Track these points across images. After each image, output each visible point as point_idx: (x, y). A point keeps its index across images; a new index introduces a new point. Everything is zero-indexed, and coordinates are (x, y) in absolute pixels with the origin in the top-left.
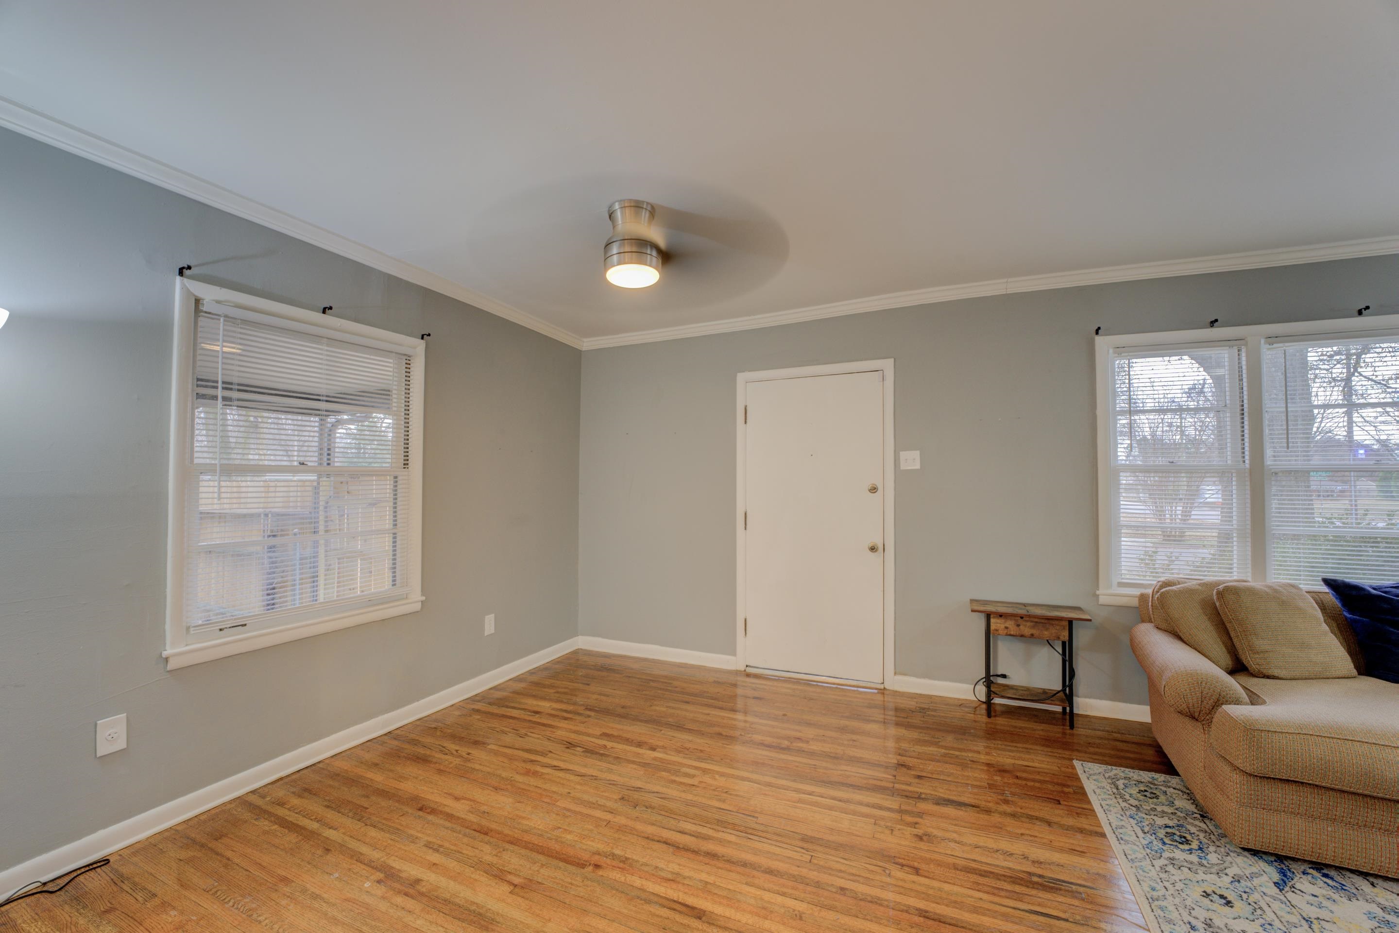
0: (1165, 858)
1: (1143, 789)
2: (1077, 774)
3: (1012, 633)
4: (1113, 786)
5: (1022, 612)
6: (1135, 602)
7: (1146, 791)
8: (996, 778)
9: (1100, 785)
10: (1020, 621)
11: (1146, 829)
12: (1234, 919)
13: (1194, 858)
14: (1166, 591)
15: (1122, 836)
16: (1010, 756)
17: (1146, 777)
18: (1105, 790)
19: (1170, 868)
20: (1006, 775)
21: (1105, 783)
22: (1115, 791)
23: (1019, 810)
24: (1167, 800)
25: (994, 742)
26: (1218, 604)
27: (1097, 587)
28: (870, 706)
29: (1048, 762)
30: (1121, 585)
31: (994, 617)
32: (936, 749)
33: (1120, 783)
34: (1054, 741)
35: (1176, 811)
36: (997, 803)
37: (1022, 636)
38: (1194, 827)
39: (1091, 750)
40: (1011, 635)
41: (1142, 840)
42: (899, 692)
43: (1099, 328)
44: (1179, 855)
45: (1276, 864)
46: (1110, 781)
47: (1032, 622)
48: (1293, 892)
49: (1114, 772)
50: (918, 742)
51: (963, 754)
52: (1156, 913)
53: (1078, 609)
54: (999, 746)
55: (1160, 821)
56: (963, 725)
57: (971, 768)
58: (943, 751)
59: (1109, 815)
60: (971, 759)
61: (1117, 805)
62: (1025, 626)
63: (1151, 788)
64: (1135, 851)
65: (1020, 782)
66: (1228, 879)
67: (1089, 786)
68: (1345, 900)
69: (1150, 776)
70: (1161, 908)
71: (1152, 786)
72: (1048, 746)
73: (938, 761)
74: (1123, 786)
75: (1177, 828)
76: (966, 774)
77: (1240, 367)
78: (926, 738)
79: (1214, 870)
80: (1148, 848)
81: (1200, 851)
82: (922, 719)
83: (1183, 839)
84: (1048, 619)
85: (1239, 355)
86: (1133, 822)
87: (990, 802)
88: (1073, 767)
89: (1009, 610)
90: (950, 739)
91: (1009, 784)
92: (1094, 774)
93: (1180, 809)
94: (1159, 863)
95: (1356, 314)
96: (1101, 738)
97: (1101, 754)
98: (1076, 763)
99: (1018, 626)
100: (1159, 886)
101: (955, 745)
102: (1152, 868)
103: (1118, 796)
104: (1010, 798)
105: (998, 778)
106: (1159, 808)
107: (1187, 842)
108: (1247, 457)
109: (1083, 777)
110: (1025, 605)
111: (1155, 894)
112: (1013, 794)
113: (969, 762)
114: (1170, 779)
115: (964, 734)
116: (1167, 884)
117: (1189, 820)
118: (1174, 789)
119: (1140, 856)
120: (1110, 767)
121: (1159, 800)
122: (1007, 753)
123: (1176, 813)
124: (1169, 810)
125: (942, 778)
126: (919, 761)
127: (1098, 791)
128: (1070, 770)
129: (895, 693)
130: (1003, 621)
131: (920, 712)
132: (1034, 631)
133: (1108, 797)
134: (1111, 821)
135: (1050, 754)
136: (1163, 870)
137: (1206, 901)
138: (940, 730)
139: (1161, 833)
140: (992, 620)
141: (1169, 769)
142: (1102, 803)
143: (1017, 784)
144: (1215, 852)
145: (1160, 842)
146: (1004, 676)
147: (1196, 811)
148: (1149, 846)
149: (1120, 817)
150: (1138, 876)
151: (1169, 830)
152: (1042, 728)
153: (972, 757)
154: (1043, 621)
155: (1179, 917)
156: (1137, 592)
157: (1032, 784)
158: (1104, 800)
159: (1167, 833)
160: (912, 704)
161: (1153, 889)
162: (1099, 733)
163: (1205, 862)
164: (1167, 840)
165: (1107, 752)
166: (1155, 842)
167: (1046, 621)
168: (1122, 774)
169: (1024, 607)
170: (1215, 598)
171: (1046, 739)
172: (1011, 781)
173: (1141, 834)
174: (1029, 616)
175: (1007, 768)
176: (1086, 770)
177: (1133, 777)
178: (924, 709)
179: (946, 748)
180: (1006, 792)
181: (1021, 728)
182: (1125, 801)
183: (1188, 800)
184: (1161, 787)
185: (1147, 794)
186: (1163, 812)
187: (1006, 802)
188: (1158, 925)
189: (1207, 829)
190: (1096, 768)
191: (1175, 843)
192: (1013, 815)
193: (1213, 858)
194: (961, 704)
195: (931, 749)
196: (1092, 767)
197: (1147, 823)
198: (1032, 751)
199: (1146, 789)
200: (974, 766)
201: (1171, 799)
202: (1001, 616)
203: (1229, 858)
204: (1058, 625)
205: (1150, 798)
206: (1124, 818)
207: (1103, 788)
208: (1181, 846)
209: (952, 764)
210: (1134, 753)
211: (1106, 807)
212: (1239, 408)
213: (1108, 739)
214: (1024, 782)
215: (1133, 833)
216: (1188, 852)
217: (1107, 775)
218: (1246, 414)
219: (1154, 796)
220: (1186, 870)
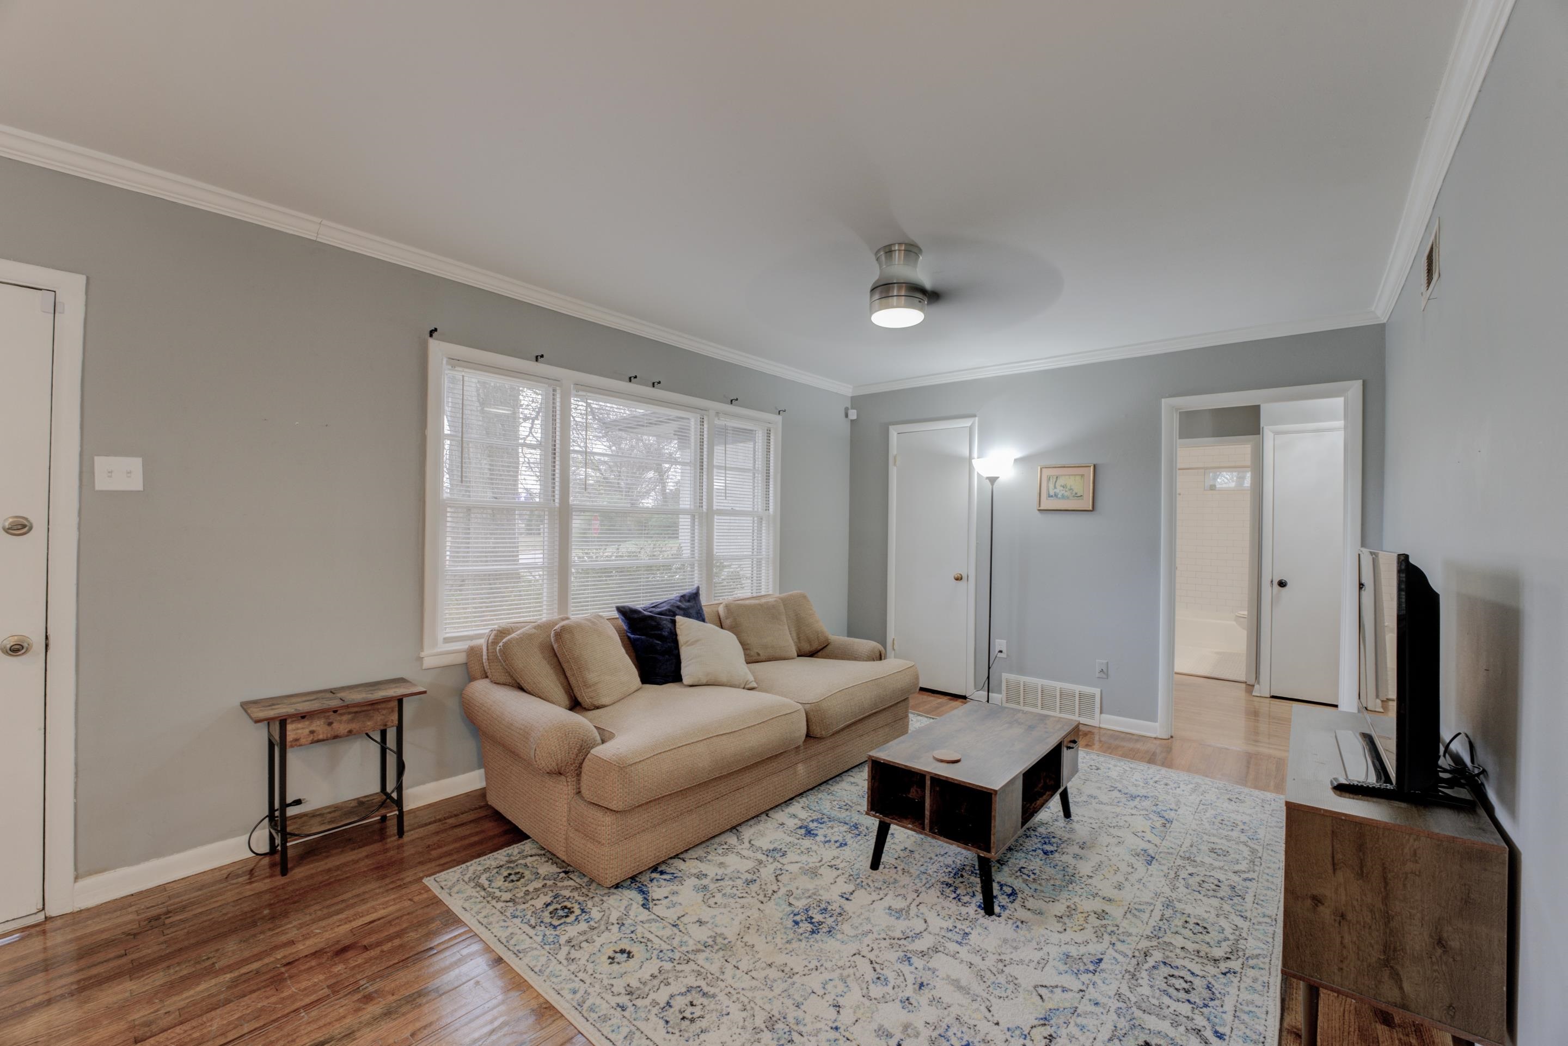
0: (564, 945)
1: (506, 874)
2: (436, 897)
3: (321, 737)
4: (478, 889)
5: (335, 703)
6: (462, 658)
7: (510, 874)
8: (336, 969)
9: (465, 895)
10: (333, 717)
11: (533, 922)
12: (641, 967)
13: (583, 926)
14: (509, 640)
15: (517, 948)
16: (340, 920)
17: (502, 858)
18: (473, 900)
19: (574, 954)
20: (349, 954)
21: (470, 891)
22: (483, 893)
23: (391, 998)
24: (532, 873)
25: (307, 911)
26: (555, 646)
27: (422, 649)
28: (17, 978)
29: (394, 899)
30: (447, 640)
31: (292, 722)
32: (213, 982)
33: (483, 880)
34: (388, 864)
35: (545, 882)
36: (358, 1010)
37: (336, 737)
38: (567, 888)
39: (434, 853)
40: (318, 741)
41: (535, 938)
42: (88, 910)
43: (436, 330)
44: (572, 931)
45: (633, 885)
46: (472, 884)
47: (349, 713)
48: (655, 905)
49: (471, 869)
50: (171, 988)
51: (266, 961)
52: (591, 1021)
53: (401, 681)
54: (319, 913)
55: (539, 903)
56: (246, 910)
57: (291, 977)
58: (228, 976)
59: (492, 930)
60: (284, 962)
61: (494, 911)
62: (340, 722)
63: (513, 868)
64: (537, 958)
65: (372, 953)
66: (615, 928)
67: (455, 904)
68: (680, 887)
69: (505, 854)
70: (591, 1010)
71: (512, 865)
72: (384, 877)
73: (228, 1001)
74: (488, 883)
75: (555, 901)
76: (286, 994)
77: (554, 407)
78: (185, 972)
79: (603, 927)
80: (545, 944)
81: (584, 914)
82: (162, 939)
83: (566, 910)
84: (373, 704)
85: (553, 395)
86: (517, 921)
87: (344, 1017)
88: (428, 890)
89: (315, 706)
90: (232, 948)
91: (359, 966)
92: (454, 885)
93: (547, 877)
94: (562, 955)
95: (628, 380)
96: (437, 833)
97: (449, 854)
98: (428, 882)
99: (330, 724)
100: (577, 984)
101: (247, 954)
102: (560, 967)
103: (489, 899)
104: (371, 989)
105: (340, 968)
106: (531, 888)
107: (571, 911)
108: (557, 496)
109: (442, 896)
110: (332, 691)
111: (578, 996)
112: (372, 979)
113: (283, 970)
114: (522, 847)
115: (254, 924)
116: (581, 975)
117: (560, 884)
118: (531, 856)
119: (543, 960)
120: (464, 866)
121: (526, 878)
122: (336, 918)
123: (546, 884)
124: (538, 884)
125: (246, 1030)
126: (186, 1026)
127: (467, 905)
128: (425, 896)
129: (76, 918)
130: (307, 723)
131: (152, 927)
132: (354, 726)
133: (480, 906)
134: (498, 935)
135: (391, 886)
136: (570, 961)
137: (615, 966)
138: (206, 942)
139: (546, 916)
140: (290, 727)
141: (515, 835)
142: (479, 917)
143: (370, 959)
144: (594, 906)
145: (551, 928)
146: (298, 802)
147: (559, 870)
148: (544, 943)
149: (503, 924)
150: (556, 988)
151: (551, 908)
152: (364, 854)
153: (284, 957)
154: (365, 708)
155: (608, 1006)
156: (464, 646)
157: (390, 945)
158: (478, 913)
159: (551, 913)
160: (128, 918)
161: (575, 992)
162: (432, 828)
163: (592, 923)
164: (556, 923)
165: (451, 847)
166: (548, 933)
167: (369, 708)
168: (480, 868)
169: (331, 695)
170: (552, 640)
171: (377, 868)
172: (360, 961)
173: (532, 932)
174: (347, 706)
175: (347, 942)
176: (443, 884)
177: (491, 865)
178: (157, 918)
179: (229, 968)
180: (362, 982)
181: (338, 868)
182: (498, 899)
183: (547, 862)
184: (520, 862)
185: (512, 877)
186: (536, 890)
187: (368, 998)
188: (599, 1034)
189: (576, 885)
190: (451, 875)
191: (562, 921)
192: (388, 1014)
193: (595, 914)
194: (228, 875)
195: (202, 987)
196: (447, 877)
197: (530, 913)
198: (367, 896)
199: (509, 872)
200: (294, 971)
201: (534, 870)
202: (303, 717)
203: (605, 904)
204: (384, 709)
205: (518, 881)
206: (509, 923)
207: (471, 897)
208: (568, 920)
209: (254, 991)
210: (477, 833)
211: (485, 921)
212: (551, 447)
213: (445, 830)
214: (378, 950)
215: (524, 936)
216: (576, 923)
217: (466, 879)
218: (557, 454)
219: (519, 876)
220: (584, 945)
